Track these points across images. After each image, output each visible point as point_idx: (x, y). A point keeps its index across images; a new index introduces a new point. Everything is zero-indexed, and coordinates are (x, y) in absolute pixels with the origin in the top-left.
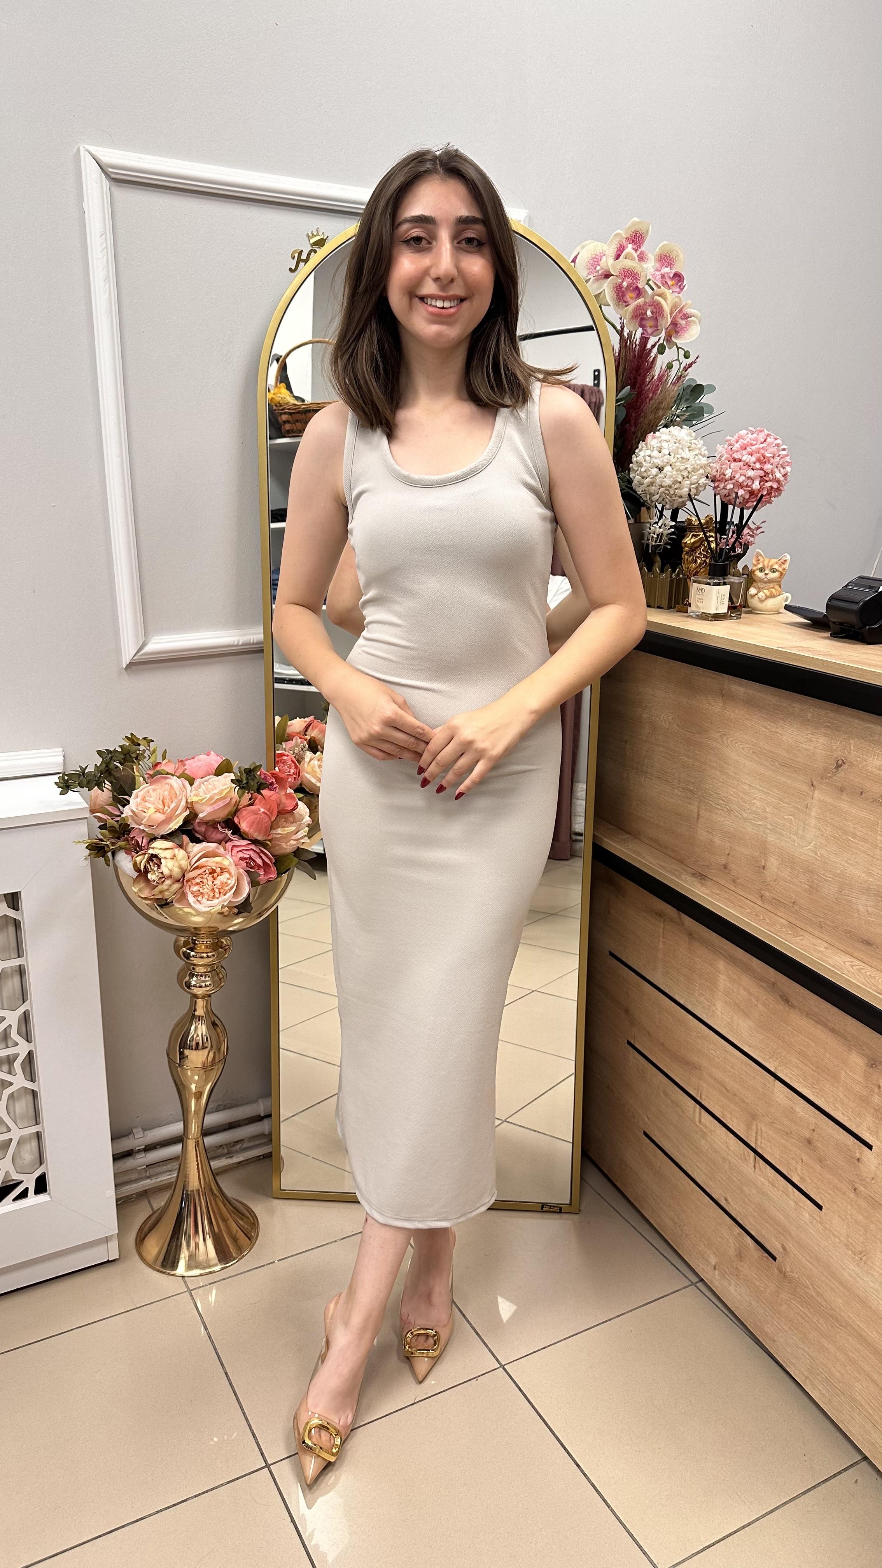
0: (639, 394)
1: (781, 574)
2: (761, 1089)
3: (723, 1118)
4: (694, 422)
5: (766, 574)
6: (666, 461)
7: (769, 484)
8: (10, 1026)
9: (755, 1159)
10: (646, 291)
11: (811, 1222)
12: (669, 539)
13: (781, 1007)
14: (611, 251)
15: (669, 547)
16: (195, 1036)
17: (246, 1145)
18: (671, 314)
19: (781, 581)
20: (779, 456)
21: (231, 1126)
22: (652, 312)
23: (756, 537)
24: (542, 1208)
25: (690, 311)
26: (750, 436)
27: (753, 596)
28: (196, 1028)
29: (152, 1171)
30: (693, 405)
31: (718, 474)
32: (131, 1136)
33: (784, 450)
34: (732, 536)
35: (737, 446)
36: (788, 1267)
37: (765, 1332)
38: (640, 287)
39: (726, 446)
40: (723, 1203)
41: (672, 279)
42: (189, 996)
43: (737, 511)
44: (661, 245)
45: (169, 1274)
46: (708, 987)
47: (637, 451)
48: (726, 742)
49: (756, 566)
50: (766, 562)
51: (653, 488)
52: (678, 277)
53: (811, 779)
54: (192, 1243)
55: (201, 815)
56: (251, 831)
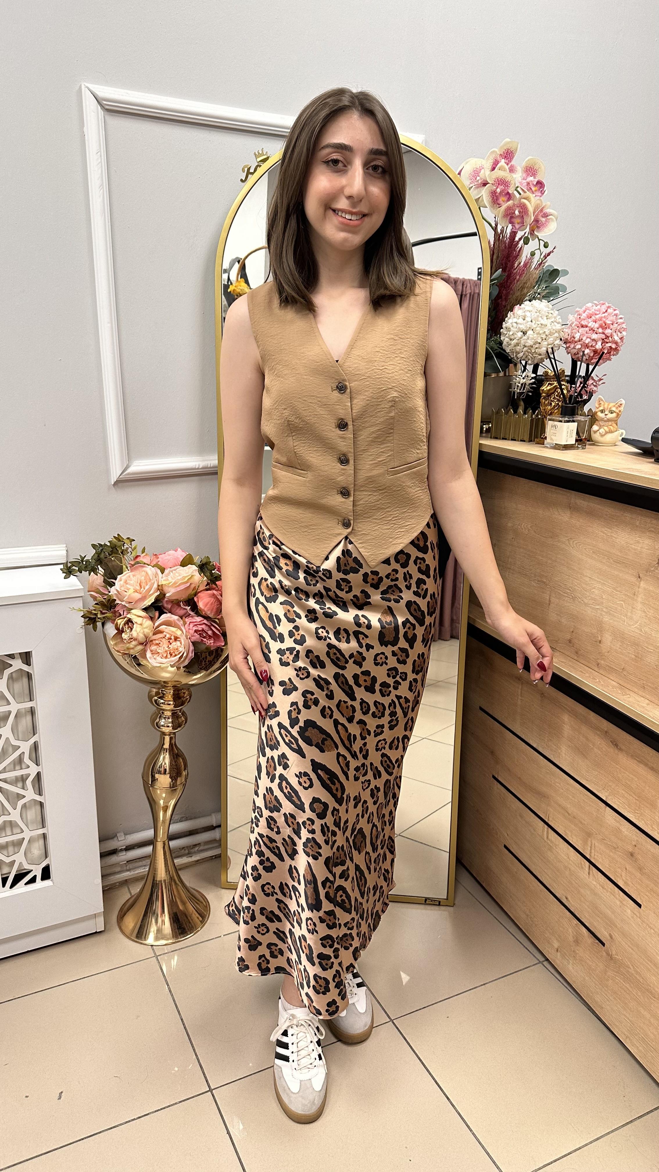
0: (509, 277)
1: (618, 414)
2: (595, 814)
3: (566, 835)
4: (552, 299)
5: (606, 415)
6: (528, 326)
7: (609, 345)
8: (24, 753)
9: (590, 867)
10: (515, 196)
11: (633, 917)
12: (531, 388)
13: (612, 750)
14: (488, 165)
15: (530, 394)
16: (163, 764)
17: (202, 848)
18: (534, 213)
19: (617, 420)
20: (617, 323)
21: (191, 833)
22: (519, 212)
23: (599, 387)
24: (425, 902)
25: (548, 210)
26: (594, 307)
27: (595, 432)
28: (164, 758)
29: (130, 866)
30: (550, 285)
31: (570, 337)
32: (116, 838)
33: (621, 318)
34: (580, 386)
35: (584, 315)
36: (614, 951)
37: (595, 1001)
38: (510, 192)
39: (576, 316)
40: (564, 901)
41: (535, 186)
42: (159, 733)
43: (584, 366)
44: (527, 160)
45: (142, 943)
46: (555, 734)
47: (506, 319)
48: (572, 545)
49: (598, 408)
50: (605, 405)
51: (519, 347)
52: (540, 184)
53: (638, 572)
54: (160, 920)
55: (167, 595)
56: (206, 609)
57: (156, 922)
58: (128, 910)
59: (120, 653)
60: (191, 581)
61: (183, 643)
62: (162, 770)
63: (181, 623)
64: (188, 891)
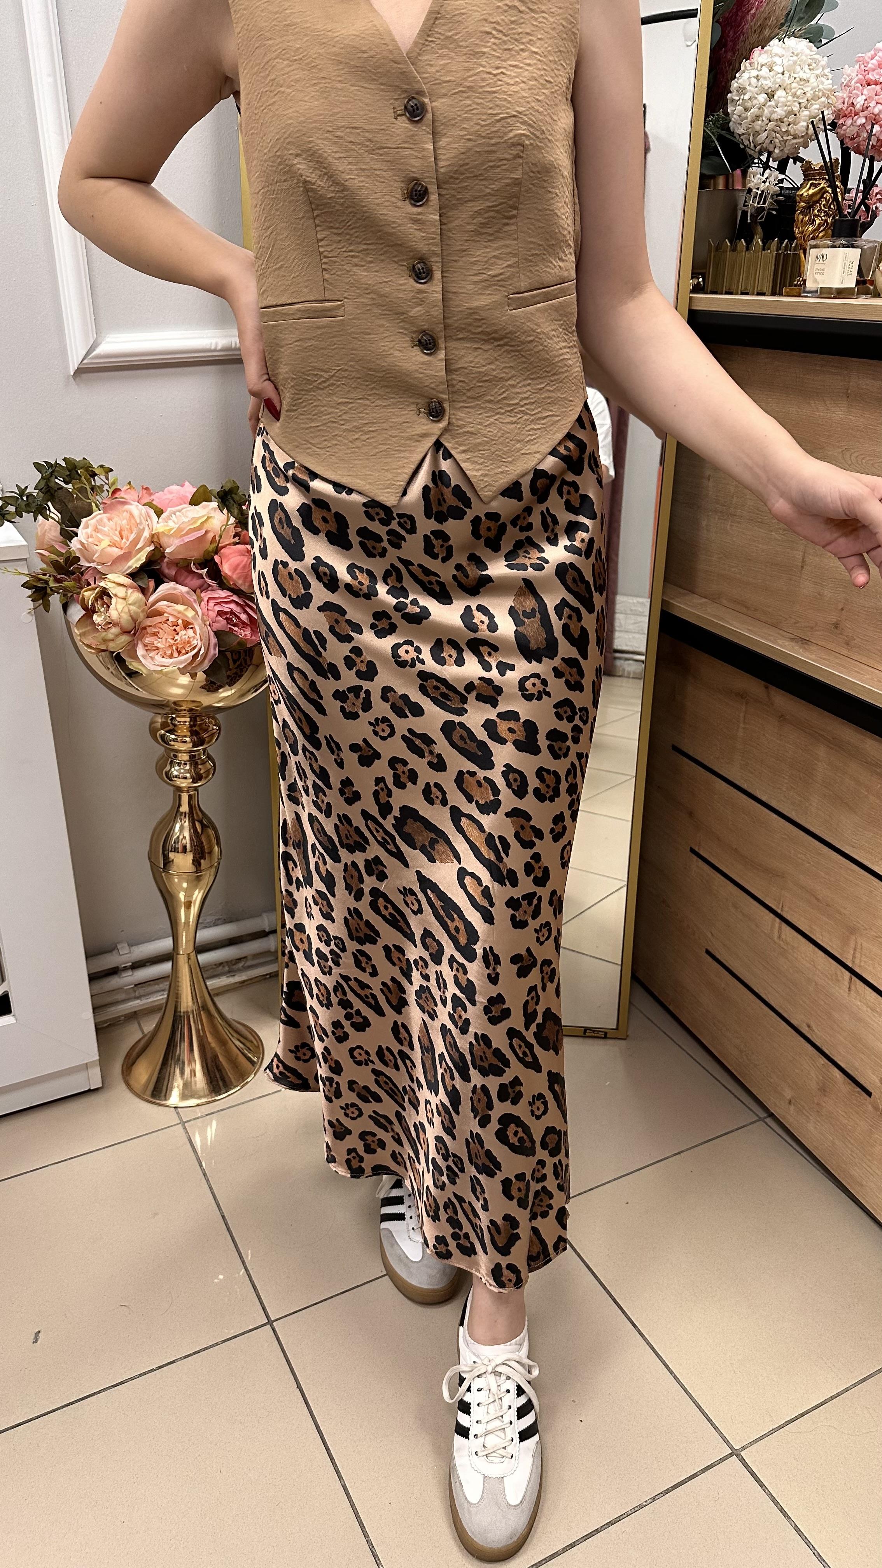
6: (778, 82)
9: (851, 979)
15: (776, 210)
16: (181, 838)
24: (584, 1033)
28: (181, 828)
29: (141, 991)
32: (114, 952)
37: (850, 1175)
39: (858, 66)
42: (172, 789)
45: (160, 1105)
47: (739, 72)
54: (187, 1070)
55: (168, 551)
56: (235, 577)
57: (182, 1073)
58: (139, 1055)
59: (93, 648)
60: (207, 526)
61: (198, 632)
62: (180, 846)
63: (193, 597)
64: (230, 1026)
